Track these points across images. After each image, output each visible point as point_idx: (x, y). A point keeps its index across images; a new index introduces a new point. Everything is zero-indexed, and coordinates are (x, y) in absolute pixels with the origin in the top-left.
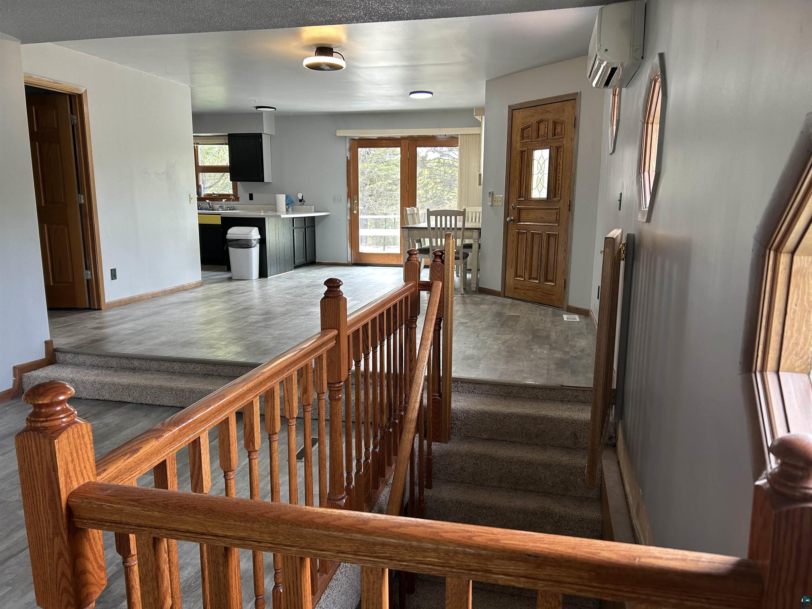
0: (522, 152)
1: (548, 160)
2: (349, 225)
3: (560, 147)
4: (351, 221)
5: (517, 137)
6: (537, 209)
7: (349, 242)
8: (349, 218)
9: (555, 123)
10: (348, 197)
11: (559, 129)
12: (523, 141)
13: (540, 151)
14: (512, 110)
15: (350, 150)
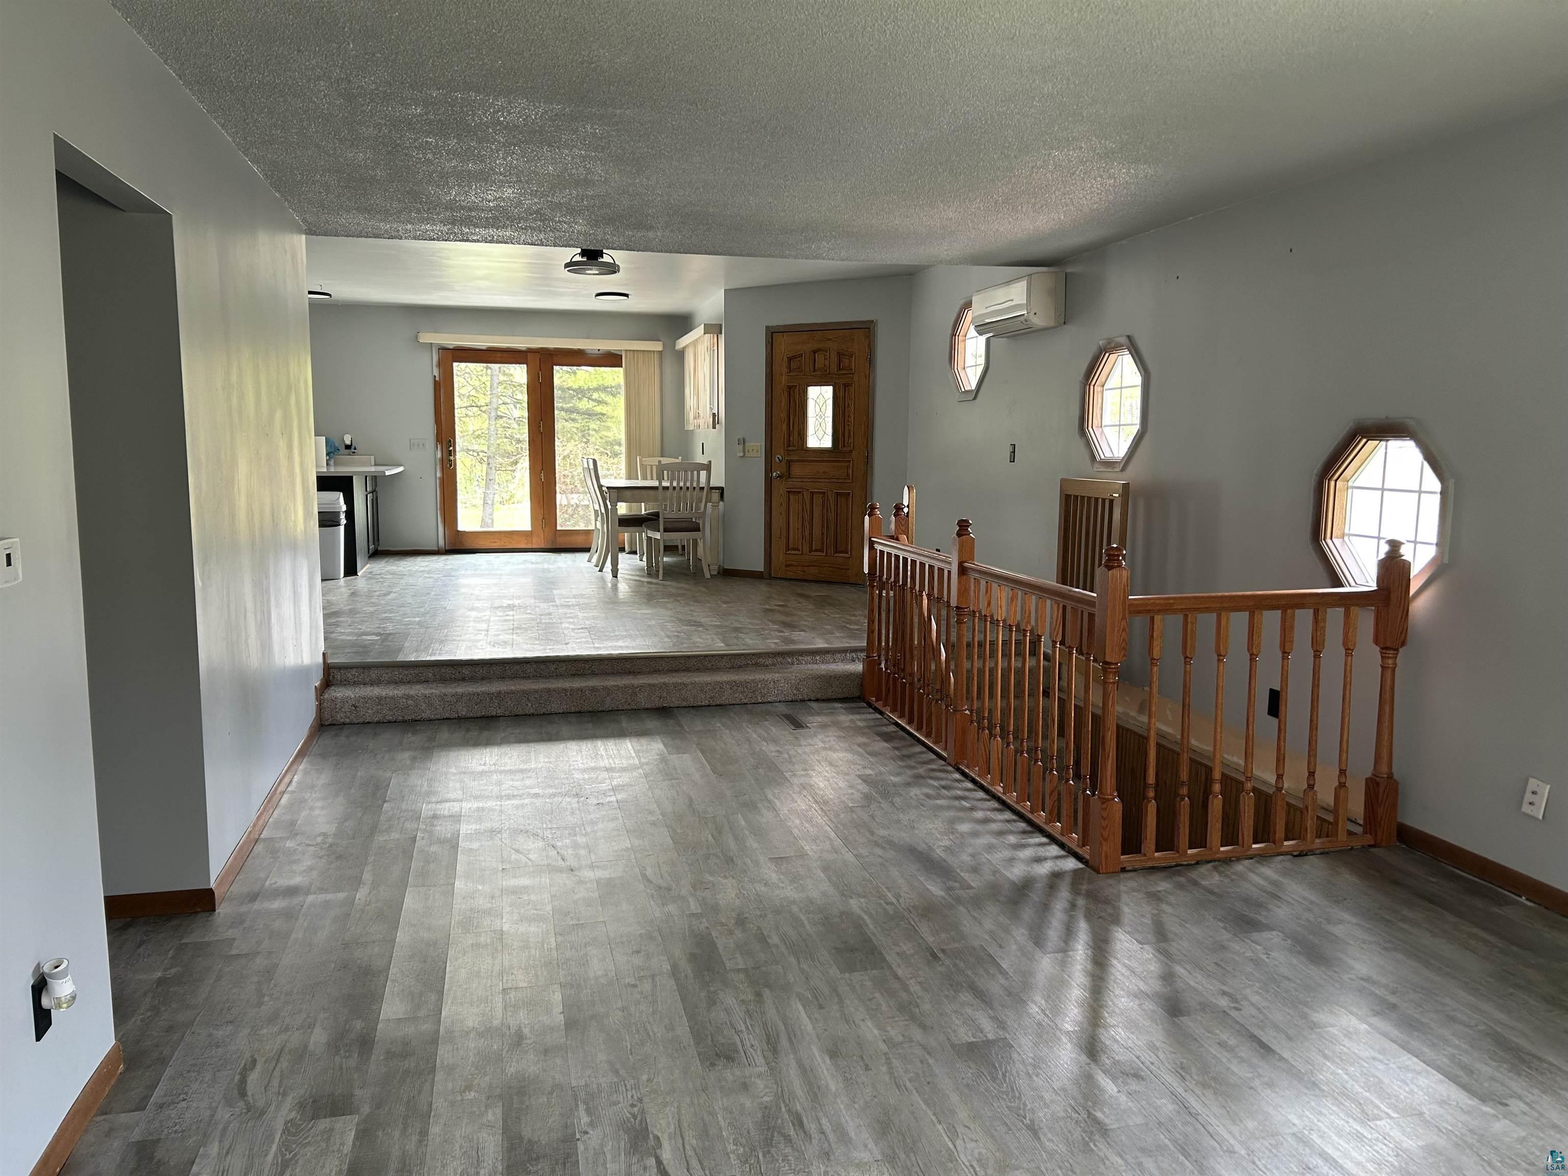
0: (790, 388)
1: (831, 399)
2: (440, 487)
3: (850, 385)
4: (442, 480)
5: (781, 367)
6: (818, 461)
7: (441, 514)
8: (439, 475)
9: (840, 355)
10: (437, 441)
11: (846, 361)
12: (791, 374)
13: (819, 387)
14: (772, 334)
15: (439, 365)
